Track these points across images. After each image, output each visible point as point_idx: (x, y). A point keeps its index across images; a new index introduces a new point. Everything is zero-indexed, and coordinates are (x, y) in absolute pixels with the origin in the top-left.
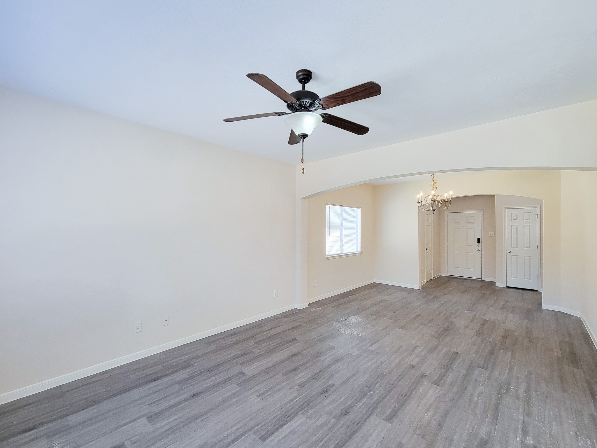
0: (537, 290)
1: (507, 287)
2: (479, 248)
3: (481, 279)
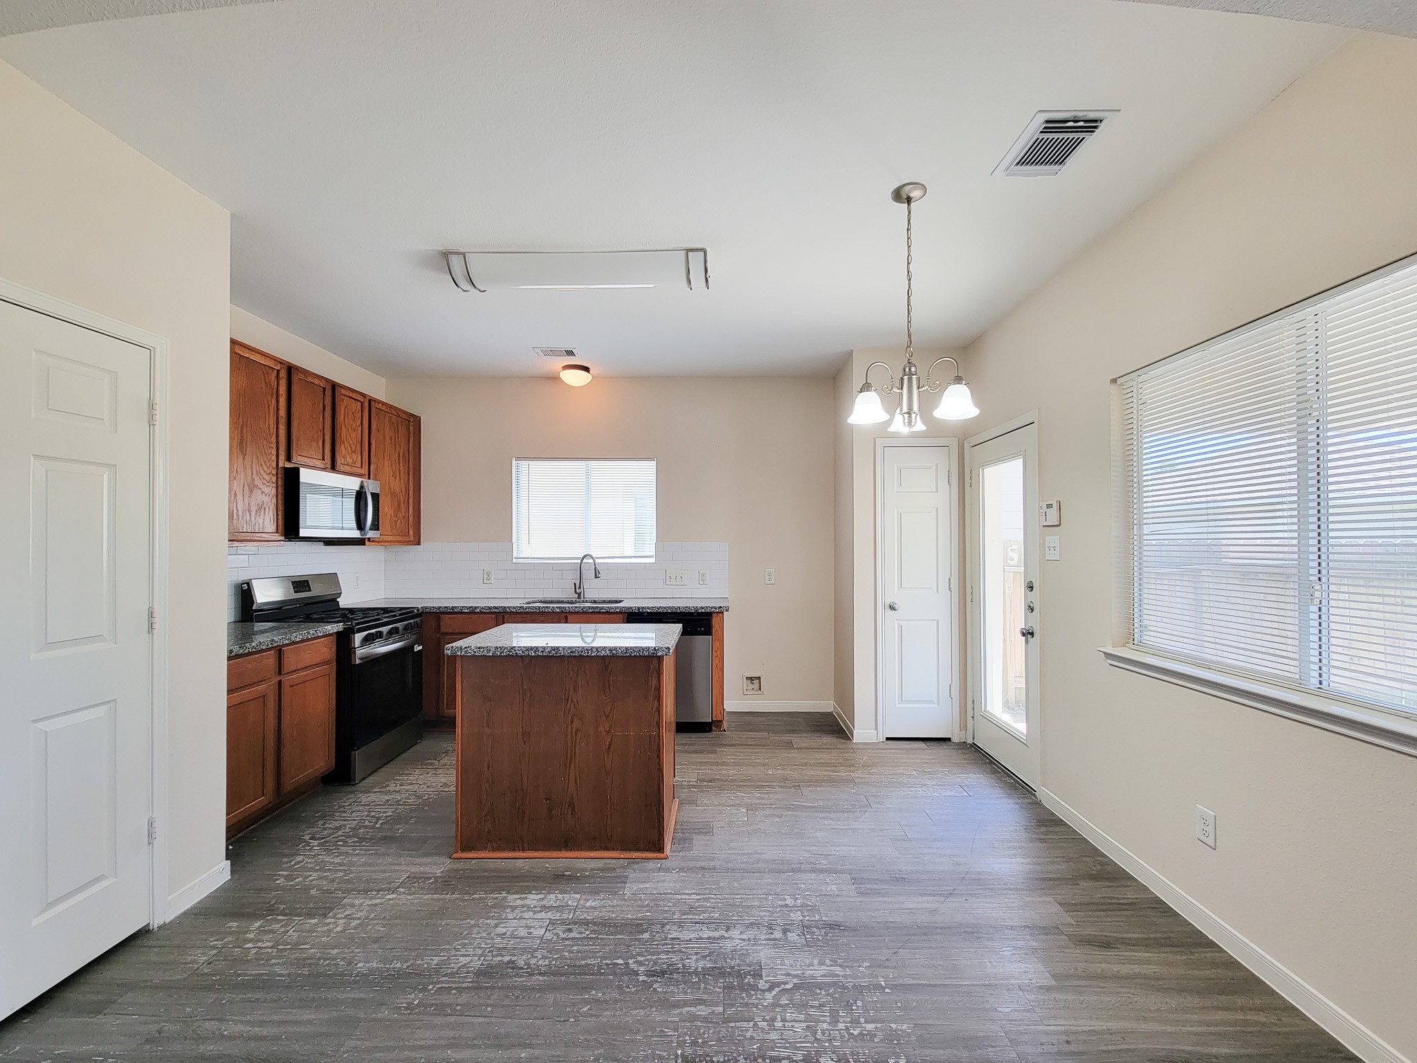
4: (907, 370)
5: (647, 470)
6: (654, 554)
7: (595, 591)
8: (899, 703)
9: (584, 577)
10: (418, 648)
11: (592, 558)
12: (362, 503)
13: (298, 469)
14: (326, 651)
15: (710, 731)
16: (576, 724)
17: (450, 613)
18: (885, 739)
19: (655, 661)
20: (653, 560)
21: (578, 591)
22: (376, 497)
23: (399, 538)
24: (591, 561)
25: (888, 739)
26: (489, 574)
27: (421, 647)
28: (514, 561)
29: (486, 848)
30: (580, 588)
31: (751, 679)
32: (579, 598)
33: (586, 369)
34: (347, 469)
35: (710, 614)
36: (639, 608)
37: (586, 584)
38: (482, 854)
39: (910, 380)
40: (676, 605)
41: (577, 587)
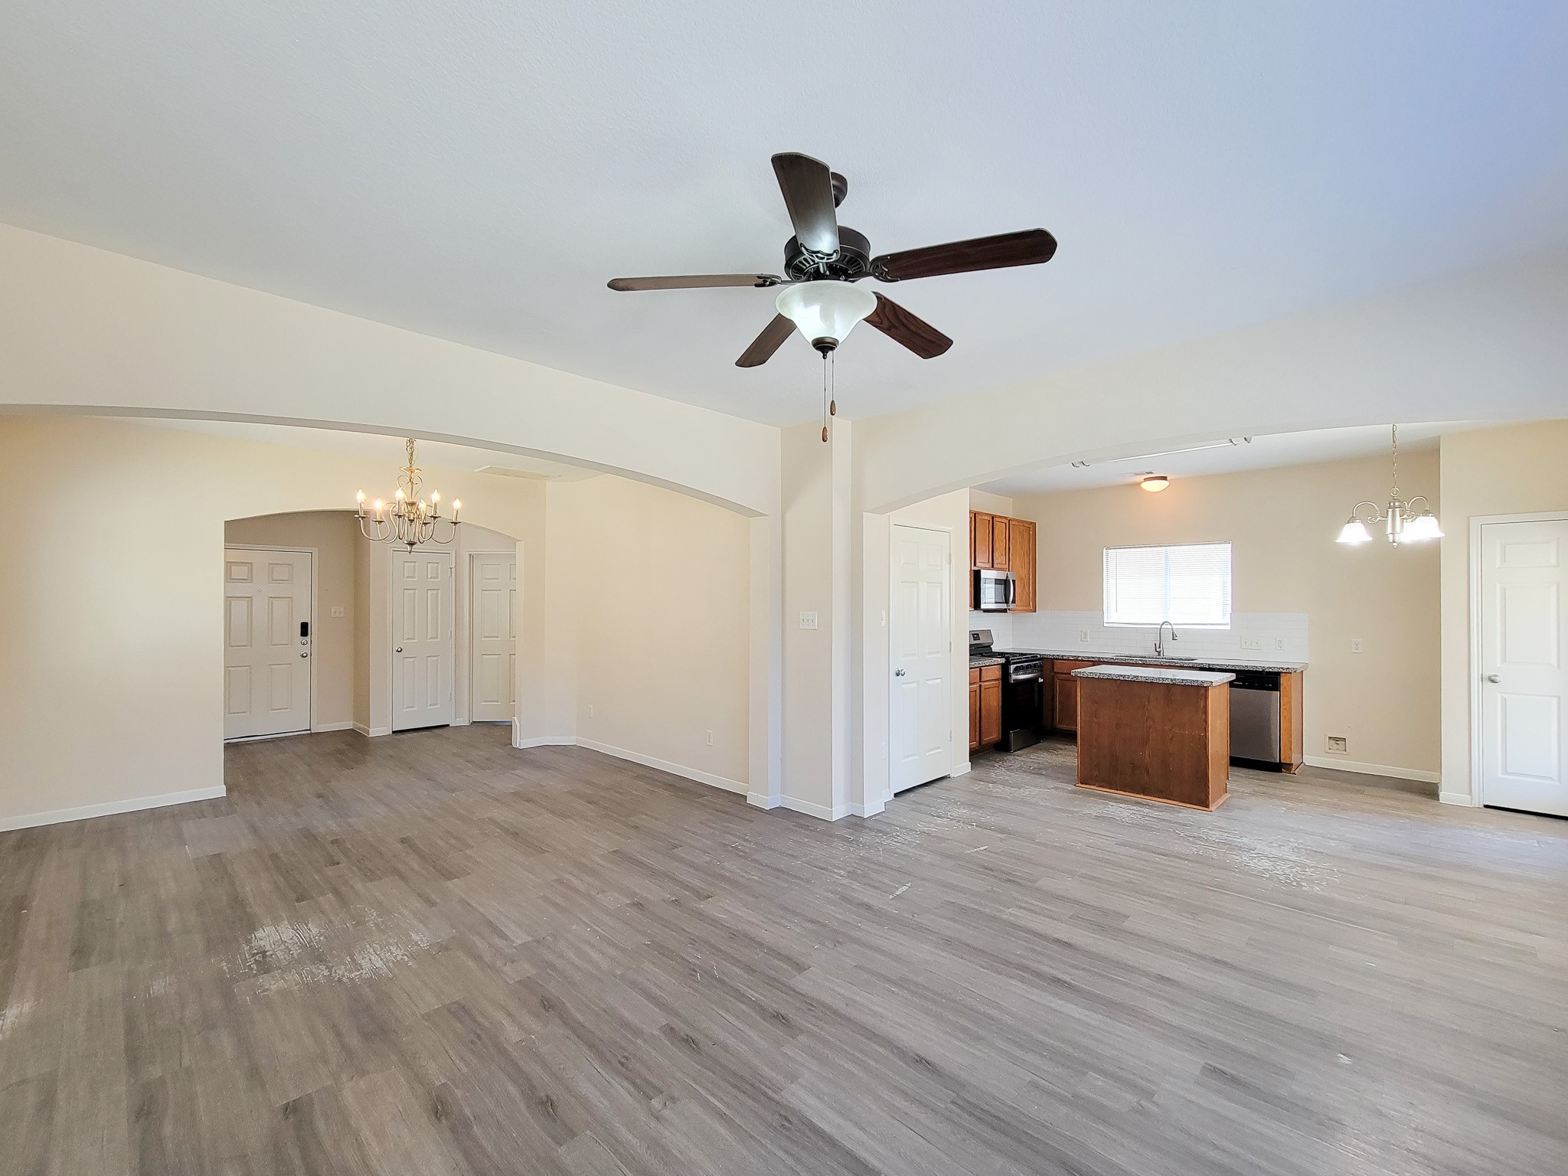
0: (448, 725)
1: (394, 732)
2: (306, 649)
3: (309, 732)
4: (1392, 504)
5: (1222, 553)
6: (1229, 622)
7: (1171, 651)
8: (1502, 774)
9: (1163, 639)
10: (1040, 680)
11: (1171, 624)
12: (1007, 585)
13: (979, 571)
14: (997, 673)
15: (1281, 771)
16: (1150, 722)
17: (1061, 659)
18: (1482, 806)
19: (1203, 691)
20: (1228, 627)
21: (1158, 650)
22: (1014, 581)
23: (1024, 608)
24: (1169, 627)
25: (1486, 806)
26: (1085, 634)
27: (1042, 680)
28: (1105, 625)
29: (1095, 785)
30: (1160, 648)
31: (1336, 739)
32: (1159, 655)
33: (1165, 478)
34: (1000, 566)
35: (1279, 674)
36: (1209, 665)
37: (1165, 645)
38: (1093, 787)
39: (1394, 512)
40: (1244, 665)
41: (1157, 647)
